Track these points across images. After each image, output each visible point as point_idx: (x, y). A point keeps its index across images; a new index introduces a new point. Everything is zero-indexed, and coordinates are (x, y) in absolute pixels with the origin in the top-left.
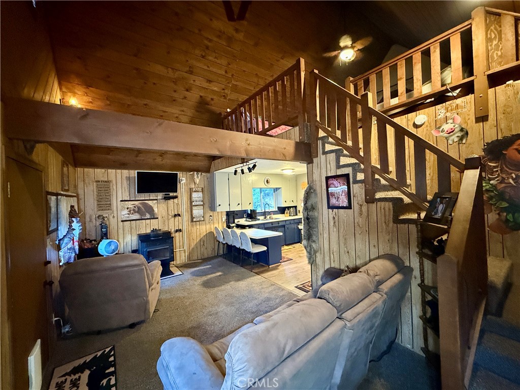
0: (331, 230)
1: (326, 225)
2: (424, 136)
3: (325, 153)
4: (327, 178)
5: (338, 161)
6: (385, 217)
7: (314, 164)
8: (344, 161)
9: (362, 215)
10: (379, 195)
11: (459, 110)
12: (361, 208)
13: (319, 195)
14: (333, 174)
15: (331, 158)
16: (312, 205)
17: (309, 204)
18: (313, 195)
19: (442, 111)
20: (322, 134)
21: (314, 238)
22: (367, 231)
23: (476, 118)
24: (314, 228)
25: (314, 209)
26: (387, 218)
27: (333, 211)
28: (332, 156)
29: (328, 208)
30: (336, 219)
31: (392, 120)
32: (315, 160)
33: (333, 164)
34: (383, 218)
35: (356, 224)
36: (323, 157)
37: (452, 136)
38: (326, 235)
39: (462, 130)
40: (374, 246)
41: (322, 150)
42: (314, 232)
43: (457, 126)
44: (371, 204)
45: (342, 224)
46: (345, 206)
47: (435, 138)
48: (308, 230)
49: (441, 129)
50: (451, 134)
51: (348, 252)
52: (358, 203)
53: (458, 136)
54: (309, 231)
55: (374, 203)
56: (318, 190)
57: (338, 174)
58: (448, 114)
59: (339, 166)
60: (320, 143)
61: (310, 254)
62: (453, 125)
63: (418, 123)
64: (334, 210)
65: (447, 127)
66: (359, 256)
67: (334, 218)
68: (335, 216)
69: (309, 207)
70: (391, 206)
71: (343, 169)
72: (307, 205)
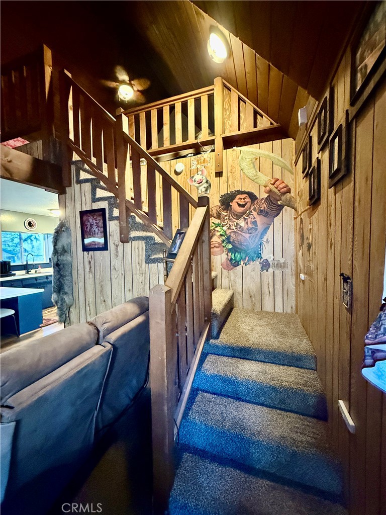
0: (87, 277)
1: (81, 272)
2: (182, 184)
3: (79, 182)
4: (83, 214)
5: (94, 192)
6: (139, 257)
7: (67, 195)
8: (100, 193)
9: (117, 256)
10: (133, 234)
11: (206, 164)
12: (117, 249)
13: (73, 234)
14: (89, 208)
15: (86, 188)
16: (63, 247)
17: (59, 246)
18: (64, 234)
19: (195, 163)
20: (76, 157)
21: (66, 289)
22: (122, 274)
23: (216, 173)
24: (65, 277)
25: (66, 252)
26: (140, 258)
27: (88, 254)
28: (87, 187)
29: (83, 251)
30: (92, 263)
31: (158, 163)
32: (68, 190)
33: (89, 196)
34: (137, 259)
35: (112, 268)
36: (77, 187)
37: (200, 186)
38: (81, 284)
39: (207, 182)
40: (129, 290)
41: (76, 178)
42: (66, 282)
43: (204, 178)
44: (126, 244)
45: (98, 268)
46: (101, 247)
47: (190, 186)
48: (59, 279)
49: (193, 179)
50: (201, 184)
51: (104, 301)
52: (114, 244)
53: (205, 187)
54: (60, 281)
55: (129, 242)
56: (72, 229)
57: (93, 208)
58: (199, 166)
59: (95, 200)
60: (73, 168)
61: (60, 310)
62: (202, 176)
63: (178, 171)
64: (90, 252)
65: (198, 177)
66: (115, 303)
67: (90, 262)
68: (90, 260)
69: (60, 250)
70: (144, 245)
71: (99, 203)
72: (56, 247)
